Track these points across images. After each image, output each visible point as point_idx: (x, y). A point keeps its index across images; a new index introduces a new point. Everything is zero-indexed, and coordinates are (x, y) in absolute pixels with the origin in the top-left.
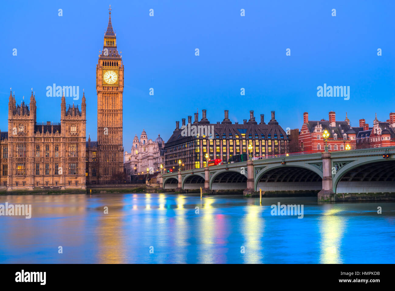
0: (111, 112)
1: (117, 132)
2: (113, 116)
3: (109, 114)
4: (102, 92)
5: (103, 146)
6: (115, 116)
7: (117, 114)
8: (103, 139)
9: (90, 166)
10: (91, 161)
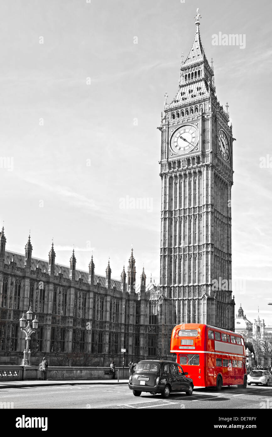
4: (169, 175)
9: (143, 334)
10: (147, 323)
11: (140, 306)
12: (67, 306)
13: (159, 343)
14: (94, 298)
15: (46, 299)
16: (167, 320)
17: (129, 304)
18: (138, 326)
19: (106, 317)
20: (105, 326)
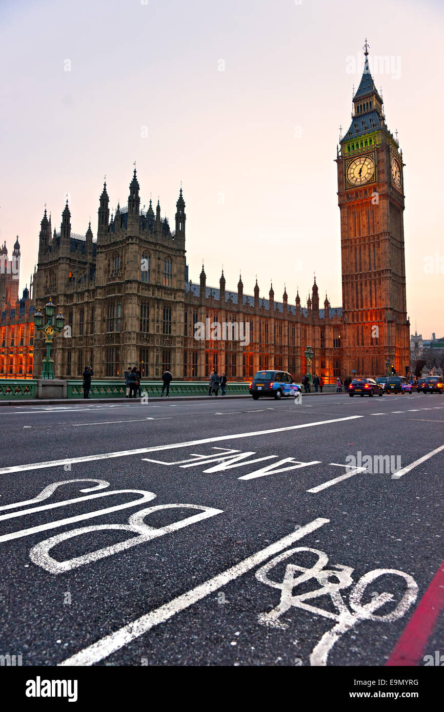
0: (367, 242)
1: (380, 282)
2: (369, 249)
3: (362, 247)
4: (347, 205)
5: (353, 313)
6: (374, 249)
7: (379, 244)
8: (353, 300)
9: (329, 357)
10: (331, 346)
11: (324, 331)
12: (269, 335)
13: (344, 365)
14: (288, 325)
15: (254, 330)
16: (351, 342)
17: (314, 329)
18: (323, 349)
19: (298, 343)
20: (297, 351)
